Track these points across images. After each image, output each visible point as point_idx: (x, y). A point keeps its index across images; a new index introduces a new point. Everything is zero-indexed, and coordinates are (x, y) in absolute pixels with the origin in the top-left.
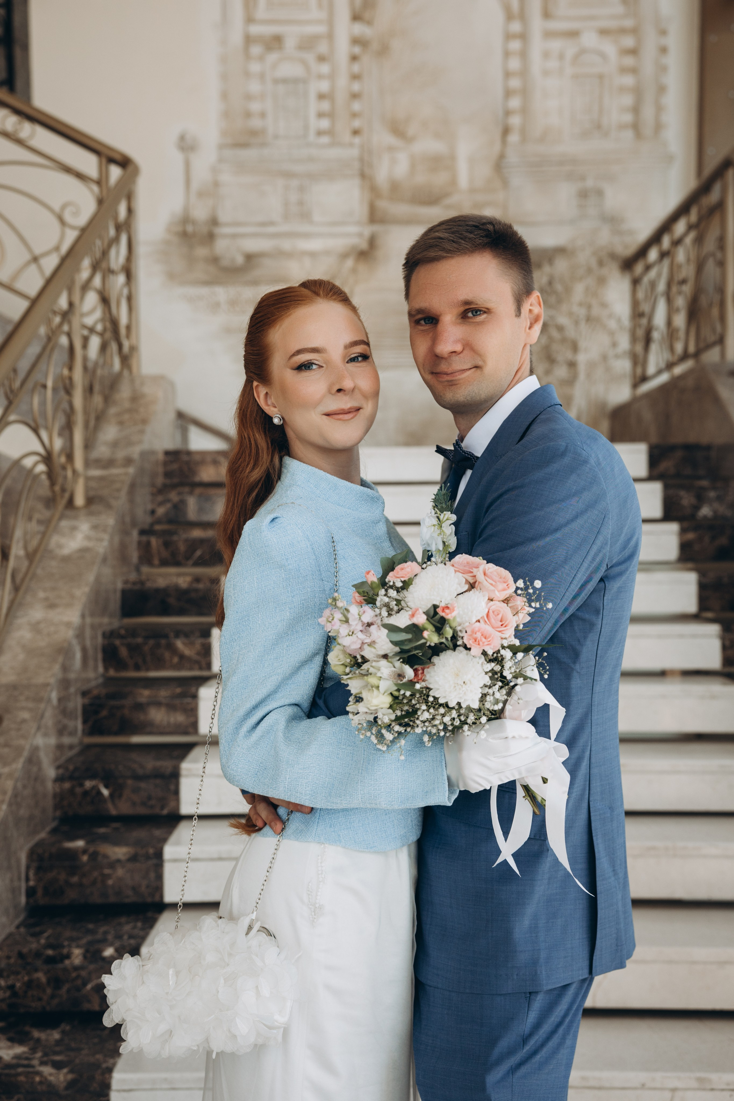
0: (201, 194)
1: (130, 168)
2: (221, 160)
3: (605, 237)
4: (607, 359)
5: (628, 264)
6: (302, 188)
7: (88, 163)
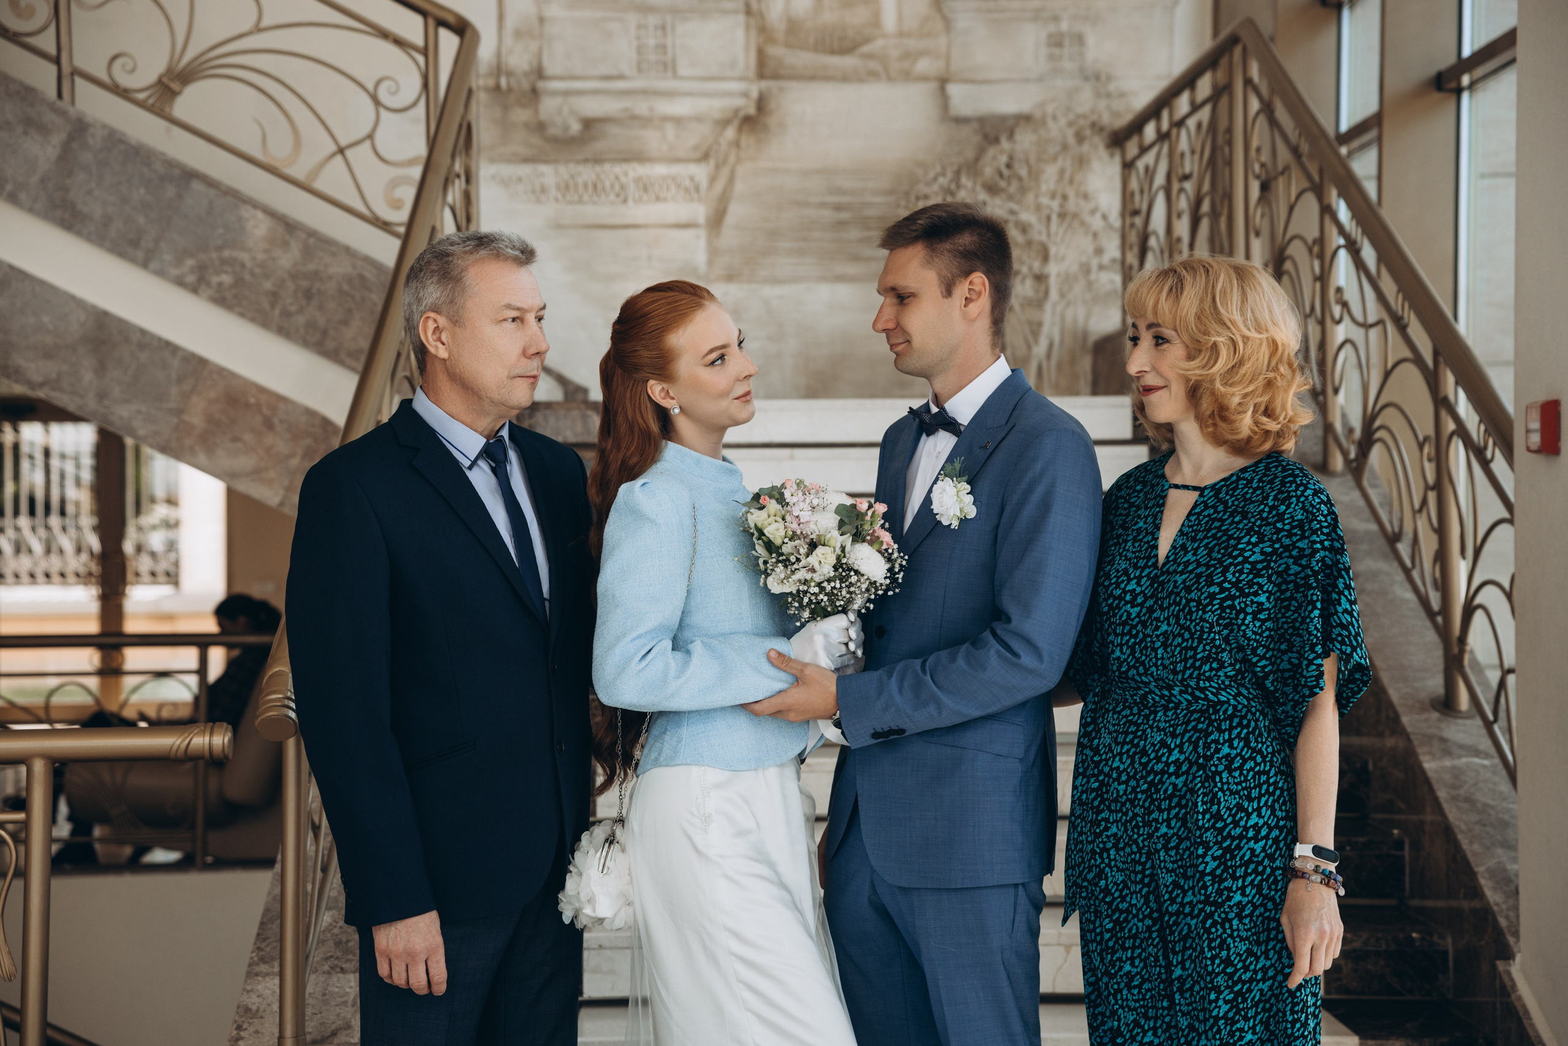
0: (518, 34)
1: (468, 35)
3: (1086, 101)
4: (1088, 271)
5: (1117, 140)
6: (663, 28)
7: (411, 26)
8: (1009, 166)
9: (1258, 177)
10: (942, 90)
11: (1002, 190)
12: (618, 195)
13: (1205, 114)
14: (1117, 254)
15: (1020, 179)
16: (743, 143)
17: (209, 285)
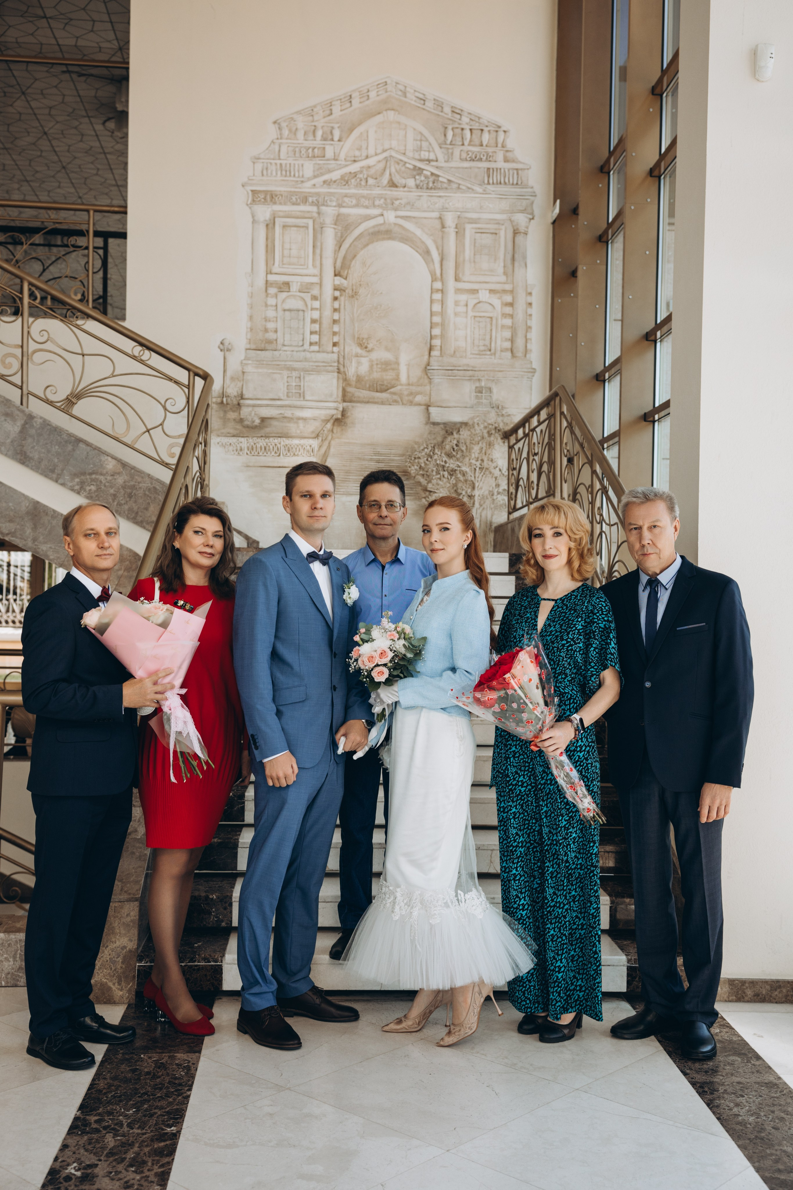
0: (232, 379)
1: (208, 380)
2: (247, 358)
3: (492, 417)
4: (493, 495)
5: (506, 436)
6: (300, 378)
7: (182, 375)
8: (457, 445)
9: (566, 456)
10: (428, 410)
11: (454, 456)
12: (276, 453)
13: (543, 426)
14: (506, 488)
15: (462, 451)
16: (335, 431)
17: (85, 491)
